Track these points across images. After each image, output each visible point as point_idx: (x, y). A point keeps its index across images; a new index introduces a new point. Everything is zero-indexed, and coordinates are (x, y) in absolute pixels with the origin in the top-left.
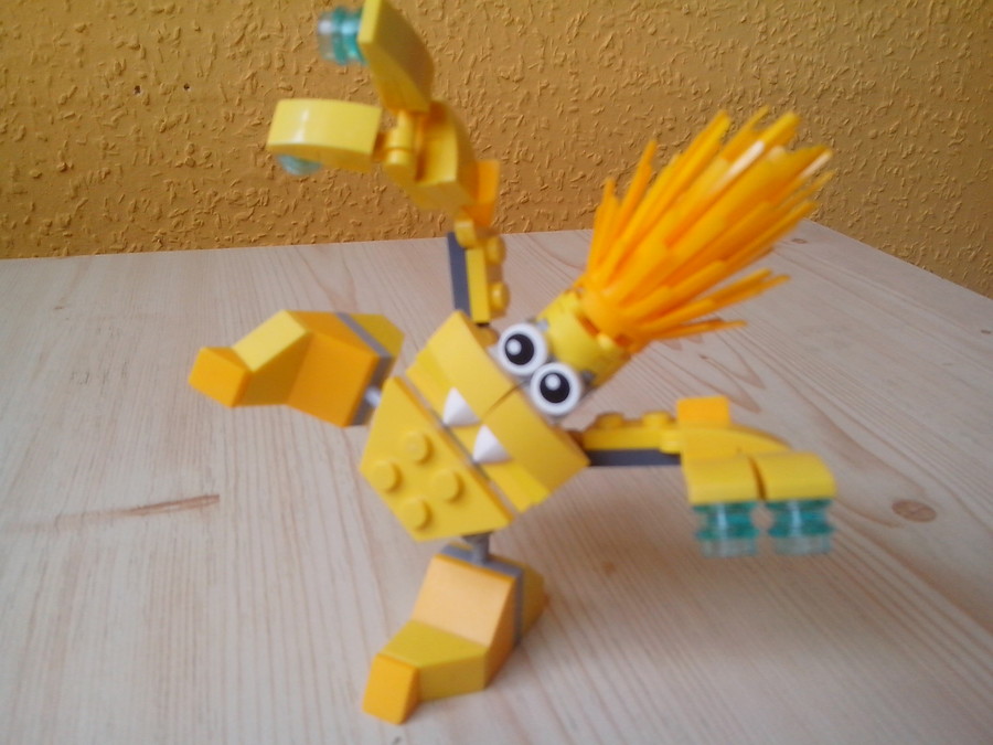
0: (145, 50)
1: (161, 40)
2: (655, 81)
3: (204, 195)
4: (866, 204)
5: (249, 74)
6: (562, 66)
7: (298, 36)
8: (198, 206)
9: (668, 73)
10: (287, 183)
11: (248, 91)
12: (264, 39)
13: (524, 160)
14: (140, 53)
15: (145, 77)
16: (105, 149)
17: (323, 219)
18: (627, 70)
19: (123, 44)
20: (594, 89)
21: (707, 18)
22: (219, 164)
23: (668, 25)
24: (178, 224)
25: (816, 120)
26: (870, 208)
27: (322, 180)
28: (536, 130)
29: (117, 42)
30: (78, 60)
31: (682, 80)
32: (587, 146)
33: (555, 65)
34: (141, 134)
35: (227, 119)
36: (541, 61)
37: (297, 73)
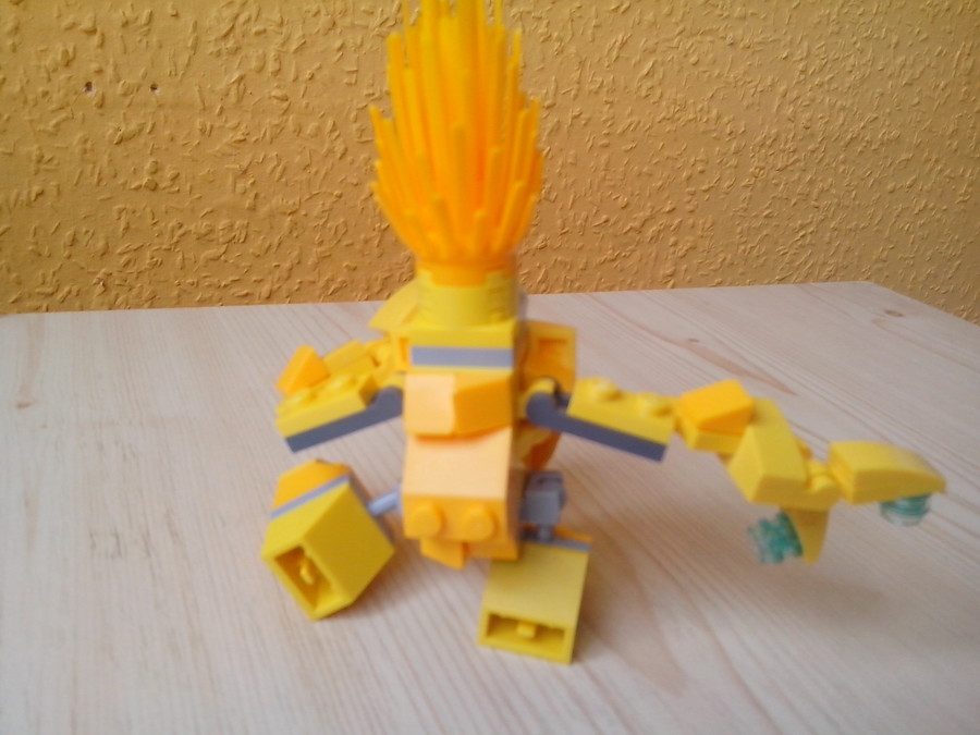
0: (103, 35)
1: (126, 24)
2: (691, 117)
3: (166, 226)
4: (876, 262)
5: (236, 76)
6: (597, 93)
7: (300, 33)
8: (156, 241)
9: (706, 109)
10: (271, 215)
11: (233, 98)
12: (258, 34)
13: (545, 199)
14: (96, 40)
15: (100, 72)
16: (39, 161)
17: (311, 261)
18: (664, 103)
19: (73, 26)
20: (629, 121)
21: (750, 51)
22: (188, 188)
23: (711, 56)
24: (127, 264)
25: (841, 170)
26: (880, 265)
27: (315, 213)
28: (562, 166)
29: (66, 22)
30: (9, 42)
31: (719, 117)
32: (613, 186)
33: (590, 92)
34: (89, 145)
35: (203, 131)
36: (576, 86)
37: (296, 79)
